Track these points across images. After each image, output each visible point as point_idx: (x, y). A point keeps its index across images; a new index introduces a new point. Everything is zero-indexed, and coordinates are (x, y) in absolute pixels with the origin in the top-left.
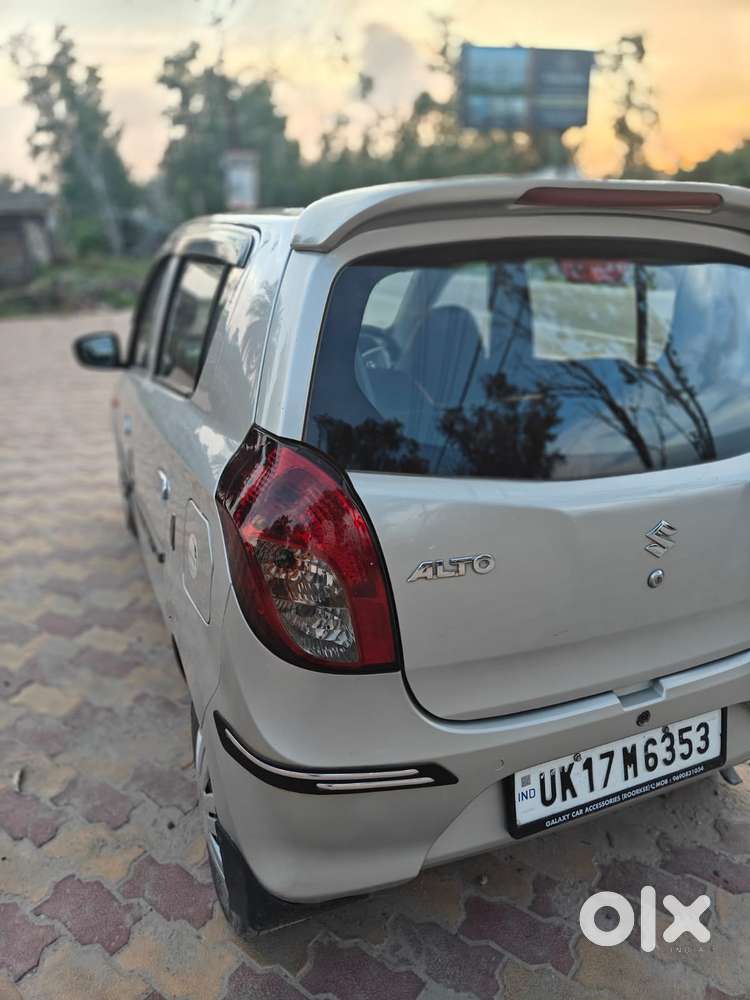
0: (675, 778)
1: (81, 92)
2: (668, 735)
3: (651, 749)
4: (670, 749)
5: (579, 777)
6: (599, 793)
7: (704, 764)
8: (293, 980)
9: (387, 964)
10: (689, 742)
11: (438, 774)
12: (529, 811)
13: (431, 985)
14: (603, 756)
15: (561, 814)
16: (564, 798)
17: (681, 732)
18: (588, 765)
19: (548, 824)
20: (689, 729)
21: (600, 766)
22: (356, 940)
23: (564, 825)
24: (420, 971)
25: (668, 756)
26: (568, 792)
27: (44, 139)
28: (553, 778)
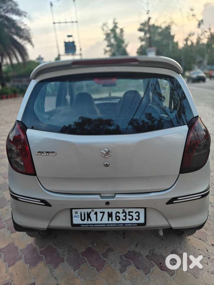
0: (125, 225)
1: (118, 35)
2: (124, 212)
3: (118, 214)
4: (125, 216)
5: (93, 216)
6: (99, 222)
7: (137, 224)
8: (39, 250)
9: (59, 254)
10: (131, 215)
11: (46, 203)
12: (77, 221)
13: (65, 262)
14: (101, 212)
15: (86, 224)
16: (88, 220)
17: (129, 212)
18: (96, 213)
19: (82, 226)
20: (132, 212)
21: (100, 215)
22: (56, 247)
23: (87, 227)
24: (65, 258)
25: (124, 218)
26: (89, 219)
27: (108, 49)
28: (84, 214)
